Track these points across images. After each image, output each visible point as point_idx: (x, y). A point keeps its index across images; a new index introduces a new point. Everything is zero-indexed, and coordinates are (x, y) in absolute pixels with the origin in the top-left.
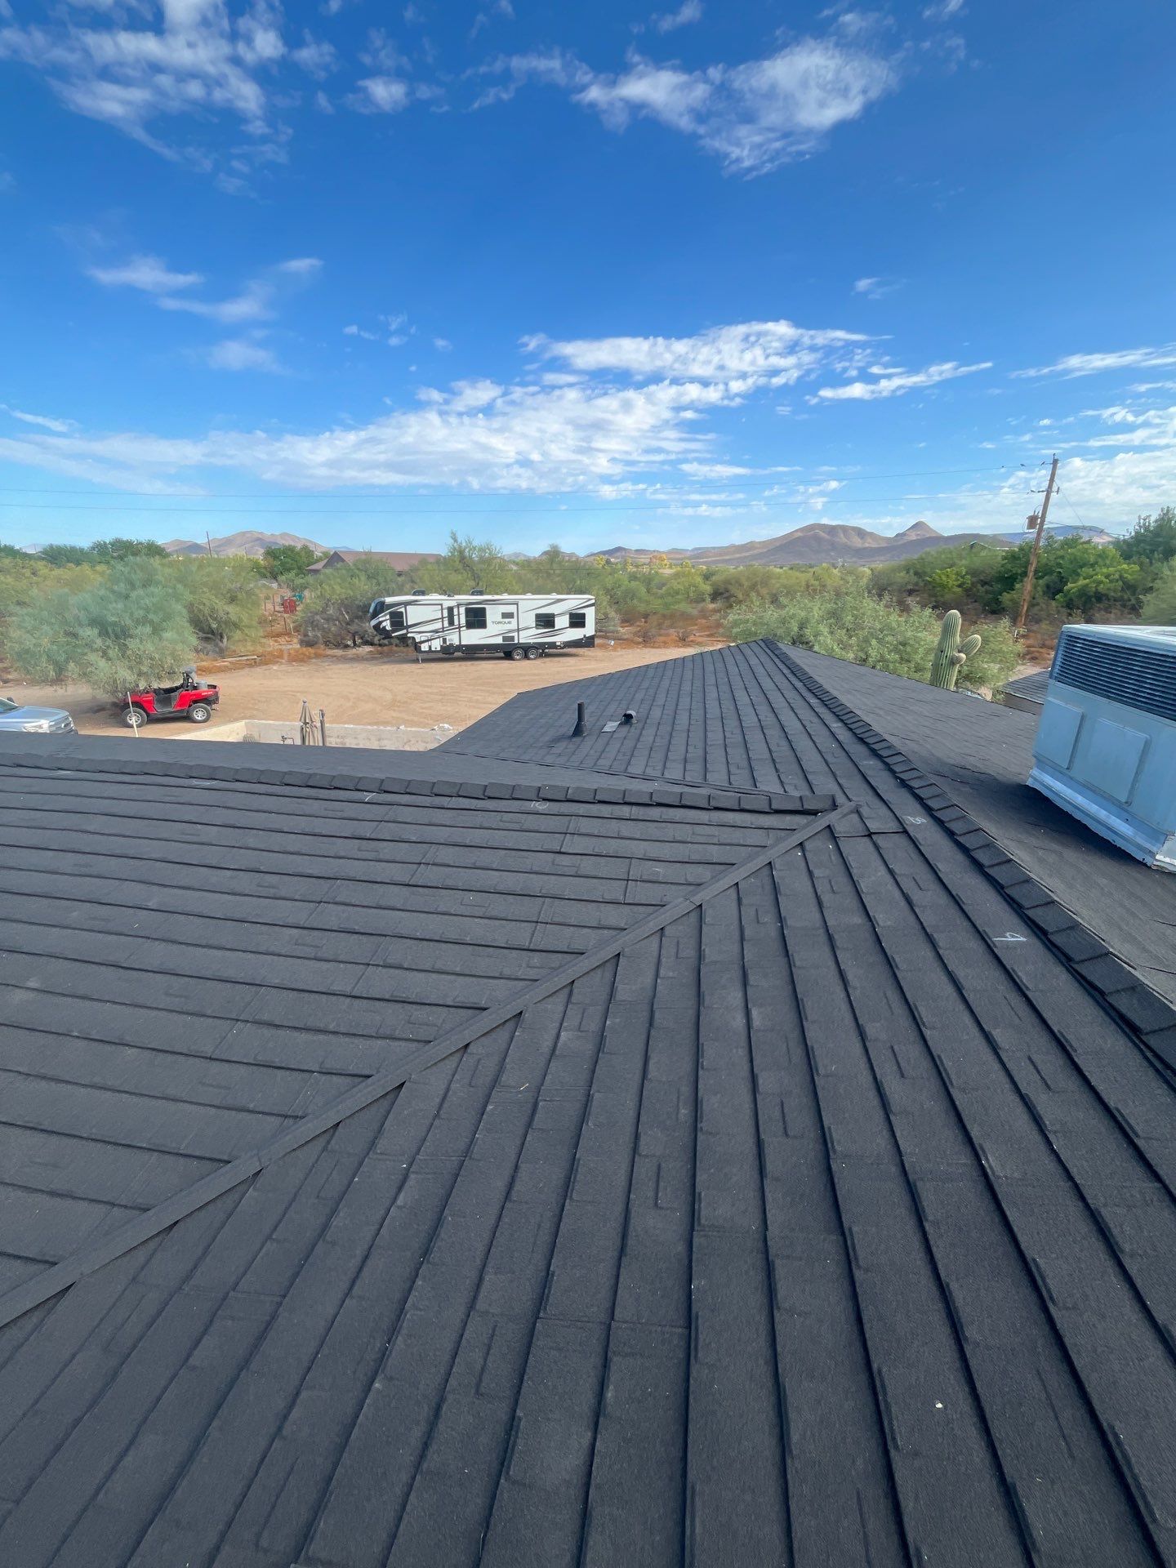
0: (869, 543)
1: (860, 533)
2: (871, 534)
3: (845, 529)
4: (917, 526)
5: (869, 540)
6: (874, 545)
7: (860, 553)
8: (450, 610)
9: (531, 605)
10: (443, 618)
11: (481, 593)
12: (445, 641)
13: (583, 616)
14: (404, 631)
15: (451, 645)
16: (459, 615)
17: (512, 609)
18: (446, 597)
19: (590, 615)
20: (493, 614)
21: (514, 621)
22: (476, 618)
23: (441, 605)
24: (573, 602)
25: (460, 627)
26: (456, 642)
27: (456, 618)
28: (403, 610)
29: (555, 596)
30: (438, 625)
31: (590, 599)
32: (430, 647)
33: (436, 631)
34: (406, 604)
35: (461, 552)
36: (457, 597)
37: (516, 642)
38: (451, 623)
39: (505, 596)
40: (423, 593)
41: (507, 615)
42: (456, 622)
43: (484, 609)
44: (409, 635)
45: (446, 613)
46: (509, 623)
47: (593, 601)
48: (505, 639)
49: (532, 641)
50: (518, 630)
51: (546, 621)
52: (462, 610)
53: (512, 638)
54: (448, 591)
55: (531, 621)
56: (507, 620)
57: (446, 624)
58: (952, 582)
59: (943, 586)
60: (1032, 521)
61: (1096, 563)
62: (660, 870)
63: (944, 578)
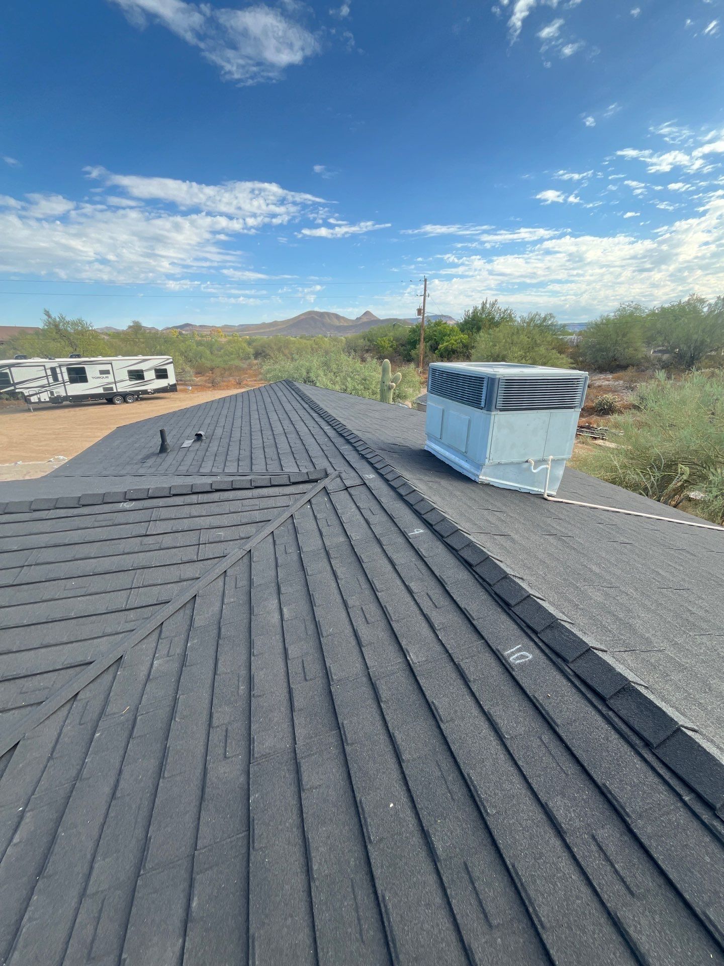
0: (343, 323)
1: (337, 316)
2: (343, 318)
3: (328, 314)
4: (367, 313)
5: (342, 321)
6: (346, 324)
7: (339, 329)
8: (53, 370)
9: (122, 365)
10: (47, 376)
11: (79, 356)
12: (52, 393)
13: (165, 370)
14: (12, 388)
15: (59, 397)
16: (61, 373)
17: (108, 367)
18: (47, 360)
19: (170, 369)
20: (91, 372)
21: (111, 376)
22: (78, 375)
23: (44, 366)
24: (157, 361)
25: (64, 383)
26: (63, 394)
27: (59, 376)
28: (7, 371)
29: (141, 357)
30: (45, 382)
31: (168, 359)
32: (39, 399)
33: (43, 387)
34: (10, 366)
35: (56, 326)
36: (57, 360)
37: (115, 391)
38: (56, 379)
39: (100, 358)
40: (25, 357)
41: (102, 372)
42: (60, 378)
43: (84, 368)
44: (17, 391)
45: (49, 372)
46: (107, 377)
47: (171, 360)
48: (105, 389)
49: (128, 390)
50: (115, 383)
51: (137, 375)
52: (64, 369)
53: (111, 389)
54: (49, 355)
55: (126, 376)
56: (104, 376)
57: (51, 380)
58: (387, 345)
59: (383, 347)
60: (420, 311)
61: (450, 334)
62: (221, 533)
63: (383, 343)
